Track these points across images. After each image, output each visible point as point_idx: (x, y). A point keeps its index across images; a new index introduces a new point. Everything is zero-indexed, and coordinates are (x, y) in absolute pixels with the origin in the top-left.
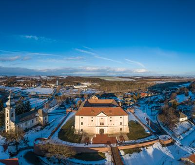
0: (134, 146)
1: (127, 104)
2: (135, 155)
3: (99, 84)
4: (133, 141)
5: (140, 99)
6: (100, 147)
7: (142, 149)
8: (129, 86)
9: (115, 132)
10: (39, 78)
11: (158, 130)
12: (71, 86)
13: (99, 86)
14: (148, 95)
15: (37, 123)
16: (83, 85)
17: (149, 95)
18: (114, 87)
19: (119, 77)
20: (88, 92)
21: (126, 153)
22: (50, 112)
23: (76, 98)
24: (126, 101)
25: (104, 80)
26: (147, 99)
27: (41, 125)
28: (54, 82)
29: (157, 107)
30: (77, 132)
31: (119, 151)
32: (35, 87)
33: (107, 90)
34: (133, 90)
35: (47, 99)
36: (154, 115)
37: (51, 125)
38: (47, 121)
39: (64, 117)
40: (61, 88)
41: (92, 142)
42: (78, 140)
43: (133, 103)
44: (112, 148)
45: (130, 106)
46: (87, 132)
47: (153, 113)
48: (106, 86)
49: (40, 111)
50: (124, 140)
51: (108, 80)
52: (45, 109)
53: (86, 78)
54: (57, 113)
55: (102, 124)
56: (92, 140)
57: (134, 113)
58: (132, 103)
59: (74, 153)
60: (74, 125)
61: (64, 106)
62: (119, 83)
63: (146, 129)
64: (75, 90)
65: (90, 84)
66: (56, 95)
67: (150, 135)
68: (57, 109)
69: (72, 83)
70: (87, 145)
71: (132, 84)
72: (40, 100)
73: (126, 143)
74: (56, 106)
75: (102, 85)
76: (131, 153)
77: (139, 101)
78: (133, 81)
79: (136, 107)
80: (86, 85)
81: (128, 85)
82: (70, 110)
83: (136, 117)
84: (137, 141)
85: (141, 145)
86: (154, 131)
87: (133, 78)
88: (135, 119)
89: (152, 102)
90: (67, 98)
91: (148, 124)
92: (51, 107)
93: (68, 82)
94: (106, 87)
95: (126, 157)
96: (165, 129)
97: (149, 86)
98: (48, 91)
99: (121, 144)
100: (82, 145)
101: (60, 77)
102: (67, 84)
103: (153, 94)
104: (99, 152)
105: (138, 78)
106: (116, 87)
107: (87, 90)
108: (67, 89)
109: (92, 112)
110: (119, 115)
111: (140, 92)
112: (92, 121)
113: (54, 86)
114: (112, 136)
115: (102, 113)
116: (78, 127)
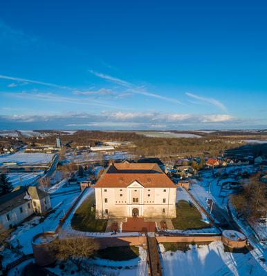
0: (179, 239)
1: (179, 176)
2: (179, 253)
3: (135, 144)
4: (180, 232)
6: (132, 236)
7: (190, 246)
9: (154, 214)
10: (16, 135)
11: (225, 220)
12: (85, 148)
13: (134, 146)
14: (220, 164)
16: (106, 145)
17: (224, 164)
18: (161, 149)
19: (172, 131)
20: (115, 158)
21: (167, 250)
22: (52, 192)
23: (95, 166)
24: (179, 171)
25: (143, 137)
27: (39, 215)
28: (51, 140)
29: (233, 184)
30: (100, 214)
31: (158, 244)
32: (11, 153)
33: (147, 153)
34: (195, 155)
35: (42, 173)
36: (224, 197)
38: (49, 205)
39: (77, 197)
40: (67, 152)
41: (121, 230)
42: (101, 228)
44: (148, 238)
45: (184, 179)
46: (114, 214)
47: (223, 194)
48: (146, 147)
49: (32, 190)
50: (167, 228)
51: (149, 136)
52: (42, 188)
53: (111, 134)
54: (65, 193)
55: (136, 200)
56: (121, 226)
57: (189, 189)
58: (189, 175)
59: (96, 247)
60: (94, 206)
61: (75, 180)
62: (169, 141)
63: (204, 216)
64: (93, 154)
65: (119, 144)
66: (59, 164)
67: (209, 226)
68: (65, 186)
69: (86, 142)
70: (115, 233)
71: (193, 144)
72: (29, 175)
73: (168, 233)
74: (62, 182)
75: (139, 145)
76: (175, 251)
77: (201, 172)
78: (196, 138)
79: (194, 180)
80: (111, 145)
81: (186, 145)
82: (86, 185)
83: (191, 195)
84: (185, 232)
85: (190, 239)
86: (216, 222)
88: (188, 199)
90: (80, 167)
91: (209, 209)
92: (53, 185)
93: (79, 142)
94: (147, 149)
95: (166, 256)
96: (238, 223)
97: (229, 148)
98: (44, 157)
99: (162, 233)
100: (108, 235)
101: (63, 133)
102: (77, 145)
103: (232, 162)
104: (130, 245)
105: (206, 134)
106: (164, 148)
107: (113, 153)
108: (79, 154)
109: (121, 181)
110: (162, 187)
111: (207, 158)
112: (121, 195)
113: (52, 148)
114: (149, 220)
115: (136, 183)
116: (100, 206)
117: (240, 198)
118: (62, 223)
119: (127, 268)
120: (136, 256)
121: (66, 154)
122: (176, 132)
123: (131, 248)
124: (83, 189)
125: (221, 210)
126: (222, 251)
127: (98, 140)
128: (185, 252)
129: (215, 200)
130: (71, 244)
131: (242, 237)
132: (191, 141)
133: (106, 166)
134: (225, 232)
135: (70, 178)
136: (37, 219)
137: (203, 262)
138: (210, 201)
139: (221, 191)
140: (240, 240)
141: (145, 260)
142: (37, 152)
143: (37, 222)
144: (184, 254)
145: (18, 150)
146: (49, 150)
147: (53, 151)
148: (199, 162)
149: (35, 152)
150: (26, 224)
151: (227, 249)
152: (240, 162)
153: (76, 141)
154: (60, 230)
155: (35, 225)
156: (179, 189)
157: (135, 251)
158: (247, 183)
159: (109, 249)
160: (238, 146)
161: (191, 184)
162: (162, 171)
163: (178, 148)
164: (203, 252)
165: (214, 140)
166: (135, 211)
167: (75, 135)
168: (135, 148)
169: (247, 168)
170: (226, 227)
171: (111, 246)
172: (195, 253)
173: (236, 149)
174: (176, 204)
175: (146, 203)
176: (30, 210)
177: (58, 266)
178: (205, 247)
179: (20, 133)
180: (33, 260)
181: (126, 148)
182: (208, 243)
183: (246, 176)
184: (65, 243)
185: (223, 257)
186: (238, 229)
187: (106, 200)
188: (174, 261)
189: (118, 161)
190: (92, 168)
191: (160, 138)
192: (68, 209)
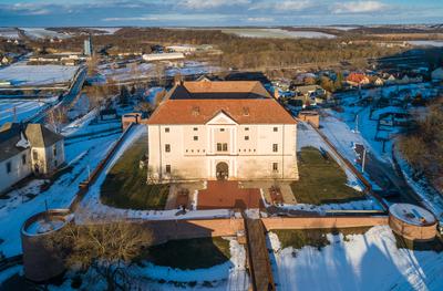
0: (308, 223)
1: (301, 103)
2: (308, 251)
3: (220, 48)
4: (307, 208)
5: (342, 91)
6: (215, 218)
7: (330, 237)
8: (312, 53)
9: (258, 174)
11: (392, 185)
12: (133, 57)
13: (219, 52)
14: (372, 82)
15: (27, 169)
16: (169, 51)
17: (379, 81)
18: (266, 56)
19: (283, 28)
20: (185, 72)
21: (285, 245)
22: (70, 133)
23: (150, 87)
24: (299, 94)
25: (234, 37)
26: (368, 93)
27: (41, 176)
28: (75, 44)
29: (398, 116)
30: (156, 175)
31: (266, 233)
33: (242, 64)
34: (326, 66)
35: (54, 99)
36: (385, 140)
37: (76, 170)
38: (62, 157)
39: (115, 143)
40: (101, 63)
41: (195, 205)
42: (157, 201)
43: (320, 101)
44: (247, 221)
45: (309, 108)
46: (183, 174)
47: (383, 135)
48: (241, 53)
49: (34, 131)
50: (283, 201)
51: (245, 35)
52: (52, 126)
53: (178, 32)
54: (92, 135)
55: (222, 147)
56: (195, 198)
57: (320, 127)
58: (317, 100)
59: (147, 239)
60: (145, 159)
61: (114, 112)
62: (279, 44)
63: (352, 177)
64: (146, 66)
65: (193, 49)
66: (85, 83)
67: (361, 197)
68: (92, 123)
69: (135, 47)
70: (184, 212)
71: (321, 48)
73: (286, 210)
74: (91, 115)
75: (227, 50)
77: (339, 97)
78: (325, 39)
79: (328, 111)
80: (180, 50)
81: (310, 50)
82: (133, 120)
83: (325, 138)
84: (318, 209)
85: (329, 223)
86: (376, 187)
87: (328, 32)
88: (318, 143)
89: (383, 102)
90: (124, 88)
91: (359, 162)
92: (71, 121)
93: (124, 46)
94: (241, 56)
95: (283, 258)
96: (417, 189)
97: (384, 55)
98: (60, 72)
99: (273, 211)
100: (169, 215)
101: (95, 31)
102: (119, 51)
103: (392, 78)
104: (213, 235)
105: (344, 31)
106: (271, 55)
107: (182, 64)
108: (122, 66)
109: (195, 113)
110: (271, 122)
111: (347, 71)
112: (196, 138)
113: (76, 57)
114: (248, 186)
115: (222, 115)
116: (156, 159)
117: (415, 141)
118: (83, 191)
119: (207, 284)
120: (223, 259)
121: (100, 67)
122: (290, 29)
123: (215, 243)
124: (125, 128)
125: (381, 164)
126: (392, 247)
127: (156, 43)
128: (319, 249)
129: (369, 147)
130: (98, 235)
131: (429, 217)
132: (317, 44)
133: (169, 87)
134: (394, 208)
135: (103, 108)
136: (36, 183)
137: (357, 271)
138: (360, 149)
139: (378, 130)
140: (425, 224)
141: (242, 267)
142: (49, 63)
143: (35, 192)
144: (319, 253)
145: (16, 60)
146: (70, 61)
147: (77, 62)
148: (334, 79)
149: (45, 63)
150: (14, 195)
151: (401, 242)
152: (406, 79)
153: (119, 45)
154: (79, 206)
155: (31, 196)
156: (301, 127)
157: (222, 249)
158: (423, 115)
159: (171, 244)
160: (400, 52)
161: (323, 117)
162: (268, 95)
163: (296, 55)
164: (355, 248)
165: (357, 42)
166: (222, 169)
167: (117, 35)
168: (221, 56)
169: (420, 88)
170: (396, 197)
171: (176, 237)
172: (340, 251)
173: (397, 55)
174: (298, 154)
175: (242, 153)
176: (26, 167)
177: (68, 283)
178: (358, 238)
179: (22, 32)
180: (19, 270)
181: (206, 55)
182: (363, 230)
183: (420, 102)
184: (85, 231)
185: (396, 261)
186: (417, 202)
187: (168, 148)
188: (300, 269)
189: (191, 78)
190: (145, 91)
191: (265, 39)
192: (95, 165)
